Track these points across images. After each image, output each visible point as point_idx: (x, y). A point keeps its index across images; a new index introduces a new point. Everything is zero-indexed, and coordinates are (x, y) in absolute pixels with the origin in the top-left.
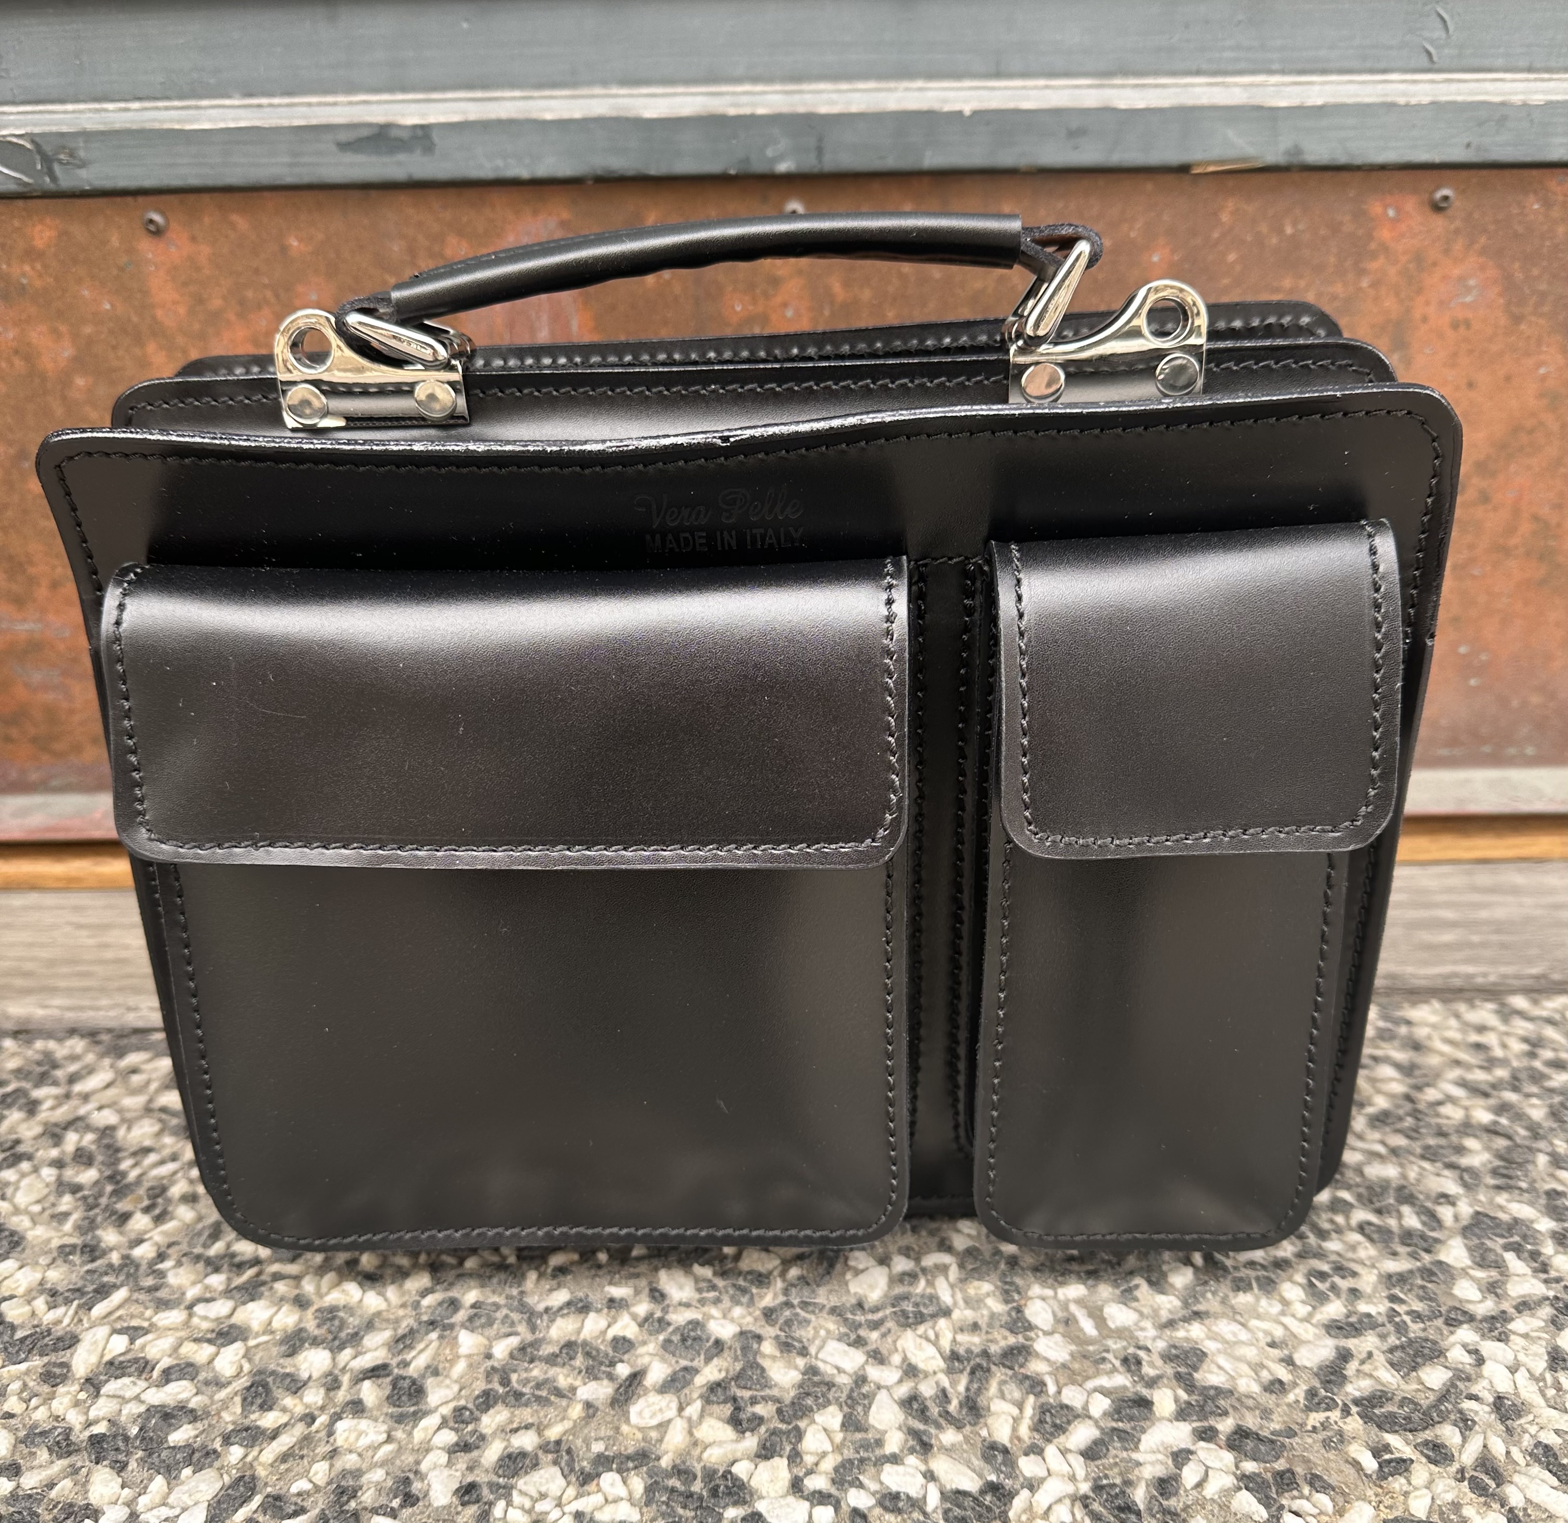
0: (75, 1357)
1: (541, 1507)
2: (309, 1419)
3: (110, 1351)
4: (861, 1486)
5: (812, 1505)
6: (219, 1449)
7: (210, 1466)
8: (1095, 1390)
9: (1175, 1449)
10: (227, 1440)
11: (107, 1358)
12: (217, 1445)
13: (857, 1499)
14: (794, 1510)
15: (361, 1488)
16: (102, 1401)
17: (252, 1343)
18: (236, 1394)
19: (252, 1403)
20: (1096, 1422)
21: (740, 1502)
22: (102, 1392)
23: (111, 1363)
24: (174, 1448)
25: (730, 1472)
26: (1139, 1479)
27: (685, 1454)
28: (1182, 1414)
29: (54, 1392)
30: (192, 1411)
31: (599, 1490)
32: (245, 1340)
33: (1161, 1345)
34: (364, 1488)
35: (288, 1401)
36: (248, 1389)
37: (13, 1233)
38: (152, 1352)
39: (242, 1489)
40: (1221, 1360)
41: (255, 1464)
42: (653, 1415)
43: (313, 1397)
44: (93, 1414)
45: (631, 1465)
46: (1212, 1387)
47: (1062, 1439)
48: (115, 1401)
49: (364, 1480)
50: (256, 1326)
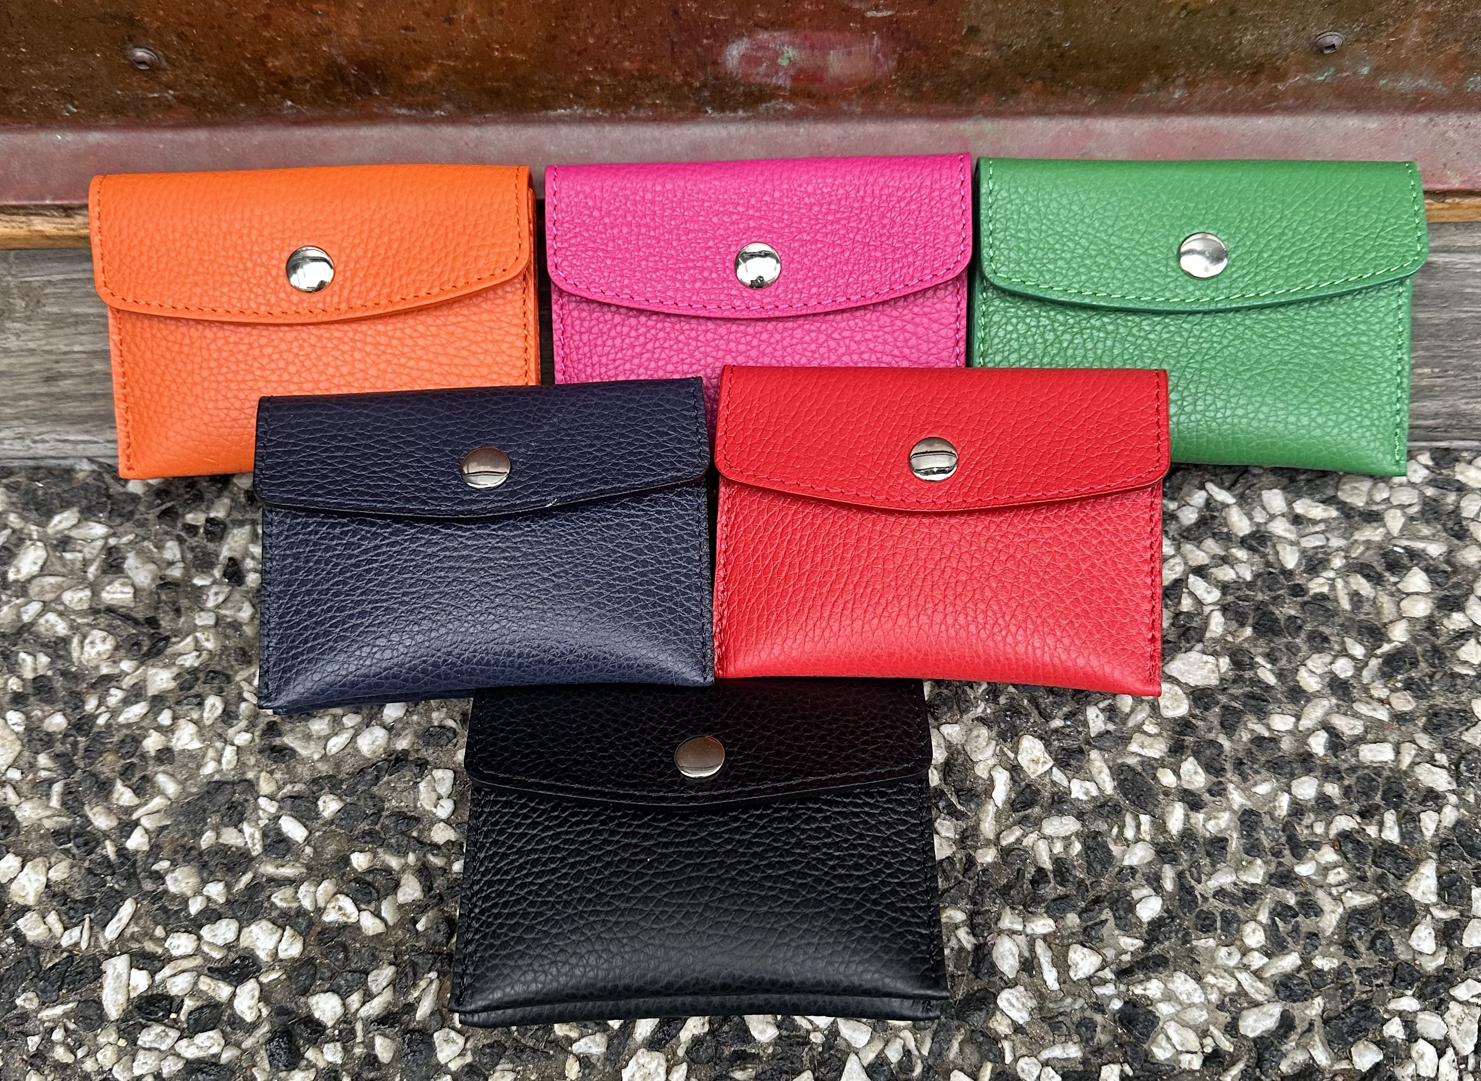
0: (104, 991)
3: (134, 989)
11: (133, 996)
16: (141, 1056)
17: (264, 979)
18: (261, 1046)
22: (139, 1046)
23: (140, 999)
29: (96, 1040)
32: (257, 975)
35: (311, 1054)
36: (271, 1041)
38: (174, 989)
48: (153, 1054)
50: (264, 957)
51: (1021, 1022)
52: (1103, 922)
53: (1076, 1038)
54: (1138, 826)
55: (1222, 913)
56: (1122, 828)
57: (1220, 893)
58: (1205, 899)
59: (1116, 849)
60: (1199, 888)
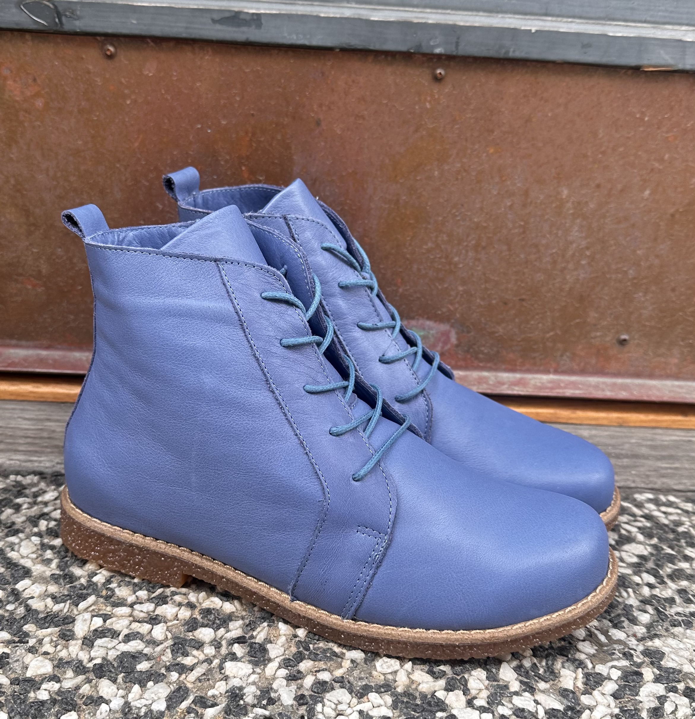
0: (75, 627)
1: (340, 707)
2: (209, 661)
3: (94, 625)
4: (503, 705)
5: (481, 713)
6: (165, 673)
7: (162, 681)
8: (612, 667)
9: (658, 695)
10: (168, 669)
11: (92, 628)
12: (163, 671)
13: (503, 710)
14: (472, 714)
15: (245, 694)
16: (96, 648)
17: (170, 624)
18: (167, 648)
19: (177, 652)
20: (616, 681)
21: (443, 710)
22: (95, 645)
23: (96, 630)
24: (141, 671)
25: (435, 696)
26: (643, 709)
27: (408, 687)
28: (657, 680)
29: (68, 644)
30: (146, 655)
31: (369, 701)
32: (166, 622)
33: (641, 648)
34: (247, 695)
35: (195, 652)
36: (174, 645)
37: (24, 567)
38: (117, 627)
39: (182, 693)
40: (673, 656)
41: (185, 682)
42: (389, 667)
43: (210, 651)
44: (93, 654)
45: (383, 690)
46: (671, 668)
47: (600, 688)
48: (103, 649)
49: (245, 691)
50: (169, 616)
51: (592, 653)
52: (623, 621)
53: (624, 658)
54: (627, 592)
55: (683, 621)
56: (620, 593)
57: (678, 614)
58: (672, 616)
59: (620, 600)
60: (667, 613)
